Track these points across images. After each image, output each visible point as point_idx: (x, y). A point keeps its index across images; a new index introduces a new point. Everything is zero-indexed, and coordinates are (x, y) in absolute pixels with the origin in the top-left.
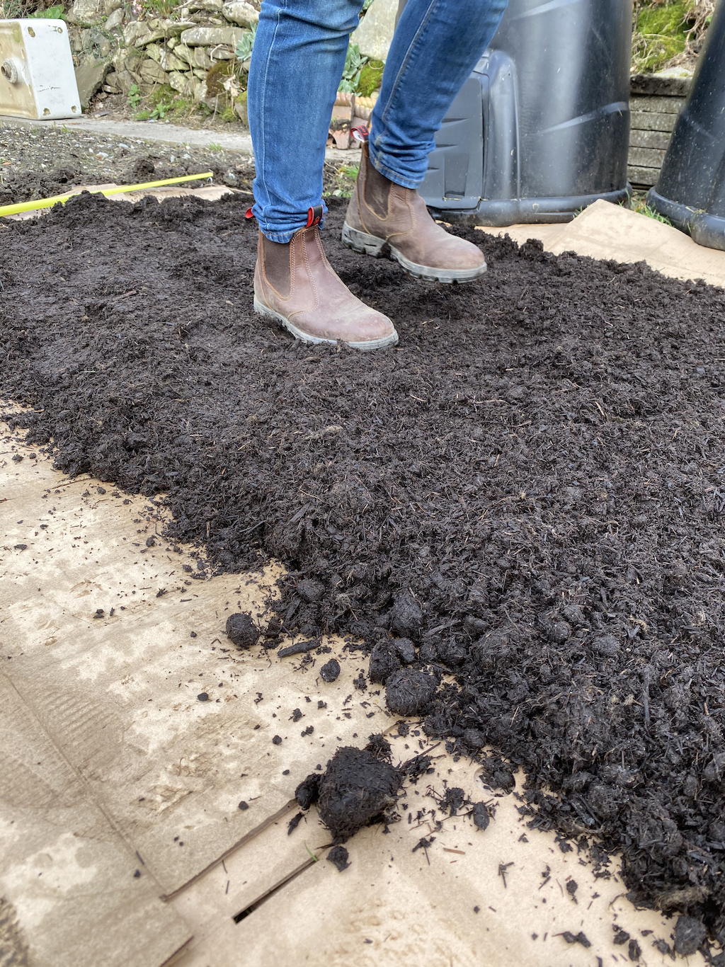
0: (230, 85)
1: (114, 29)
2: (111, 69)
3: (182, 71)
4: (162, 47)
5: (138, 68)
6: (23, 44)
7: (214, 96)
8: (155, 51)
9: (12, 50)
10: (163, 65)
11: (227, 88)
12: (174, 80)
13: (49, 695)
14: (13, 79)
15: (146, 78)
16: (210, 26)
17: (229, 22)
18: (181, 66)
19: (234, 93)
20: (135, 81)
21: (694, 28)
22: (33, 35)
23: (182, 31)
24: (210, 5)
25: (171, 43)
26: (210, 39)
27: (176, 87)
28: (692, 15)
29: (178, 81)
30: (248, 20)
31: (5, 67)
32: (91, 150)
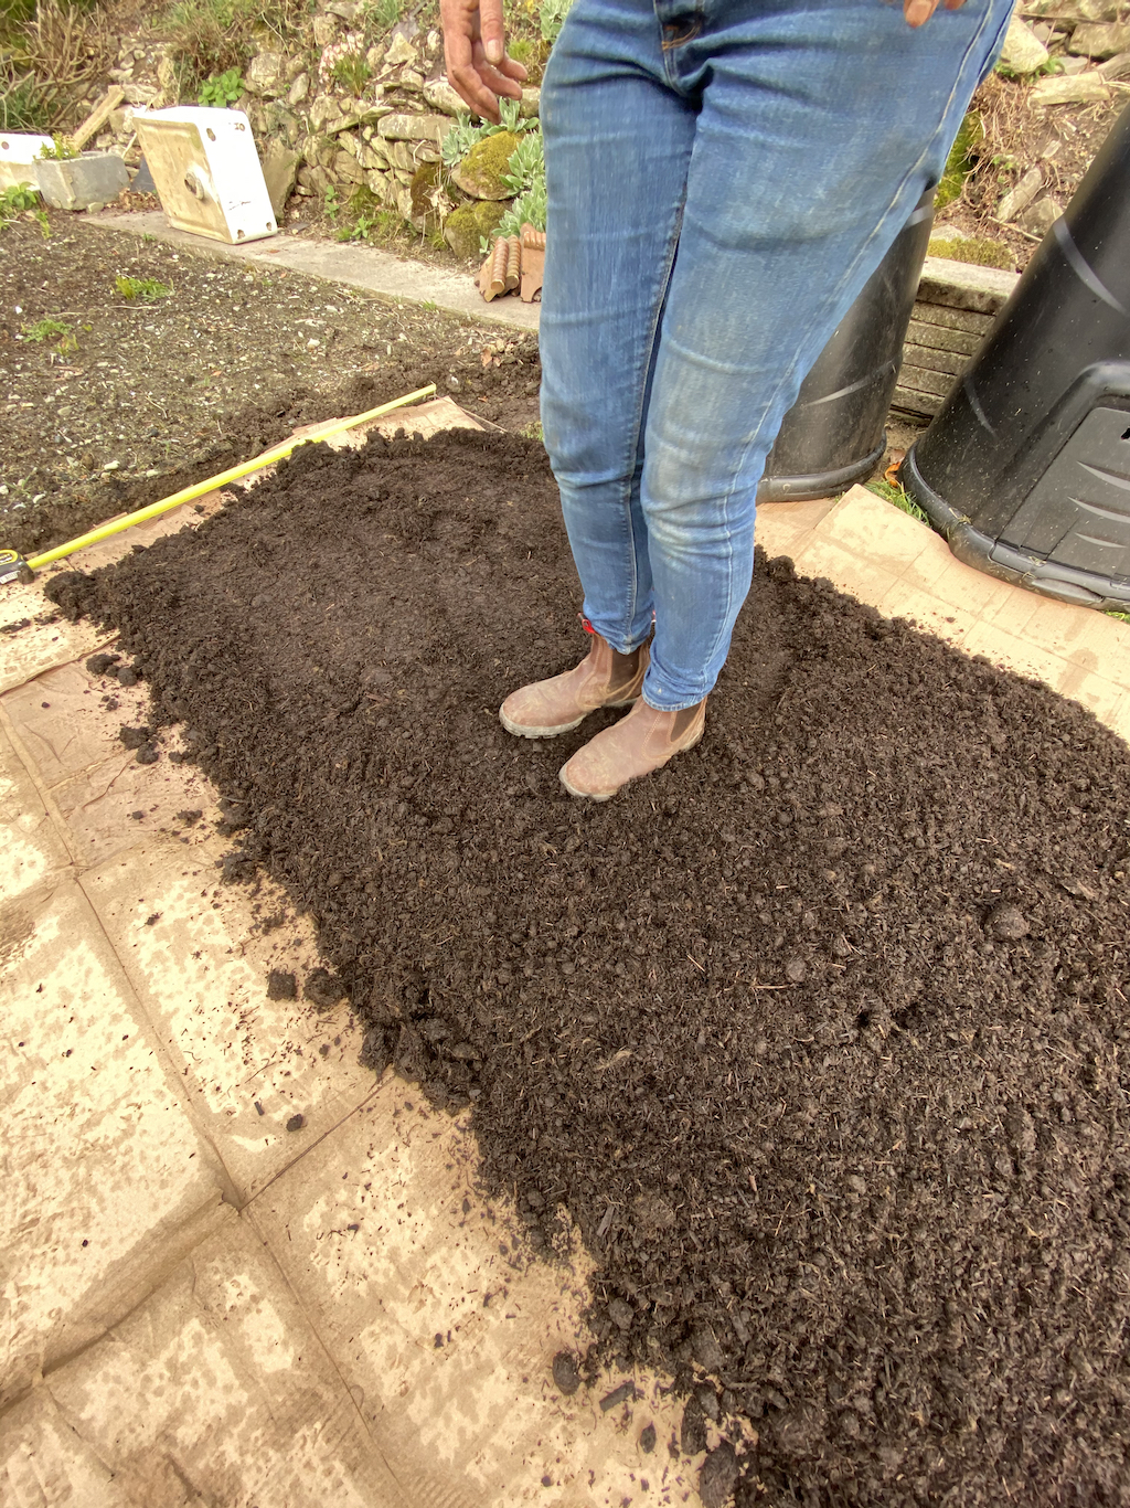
0: (437, 200)
1: (299, 102)
2: (302, 164)
3: (382, 171)
4: (356, 136)
5: (332, 163)
6: (203, 151)
7: (421, 214)
8: (348, 140)
9: (193, 158)
10: (360, 161)
11: (434, 204)
12: (374, 182)
13: (419, 1481)
14: (199, 195)
15: (343, 176)
16: (409, 113)
17: (432, 108)
18: (380, 165)
19: (443, 211)
20: (330, 181)
21: (976, 169)
22: (214, 138)
23: (377, 119)
24: (409, 84)
25: (367, 132)
26: (411, 132)
27: (376, 191)
28: (977, 150)
29: (378, 183)
30: (454, 107)
31: (189, 179)
32: (301, 335)
